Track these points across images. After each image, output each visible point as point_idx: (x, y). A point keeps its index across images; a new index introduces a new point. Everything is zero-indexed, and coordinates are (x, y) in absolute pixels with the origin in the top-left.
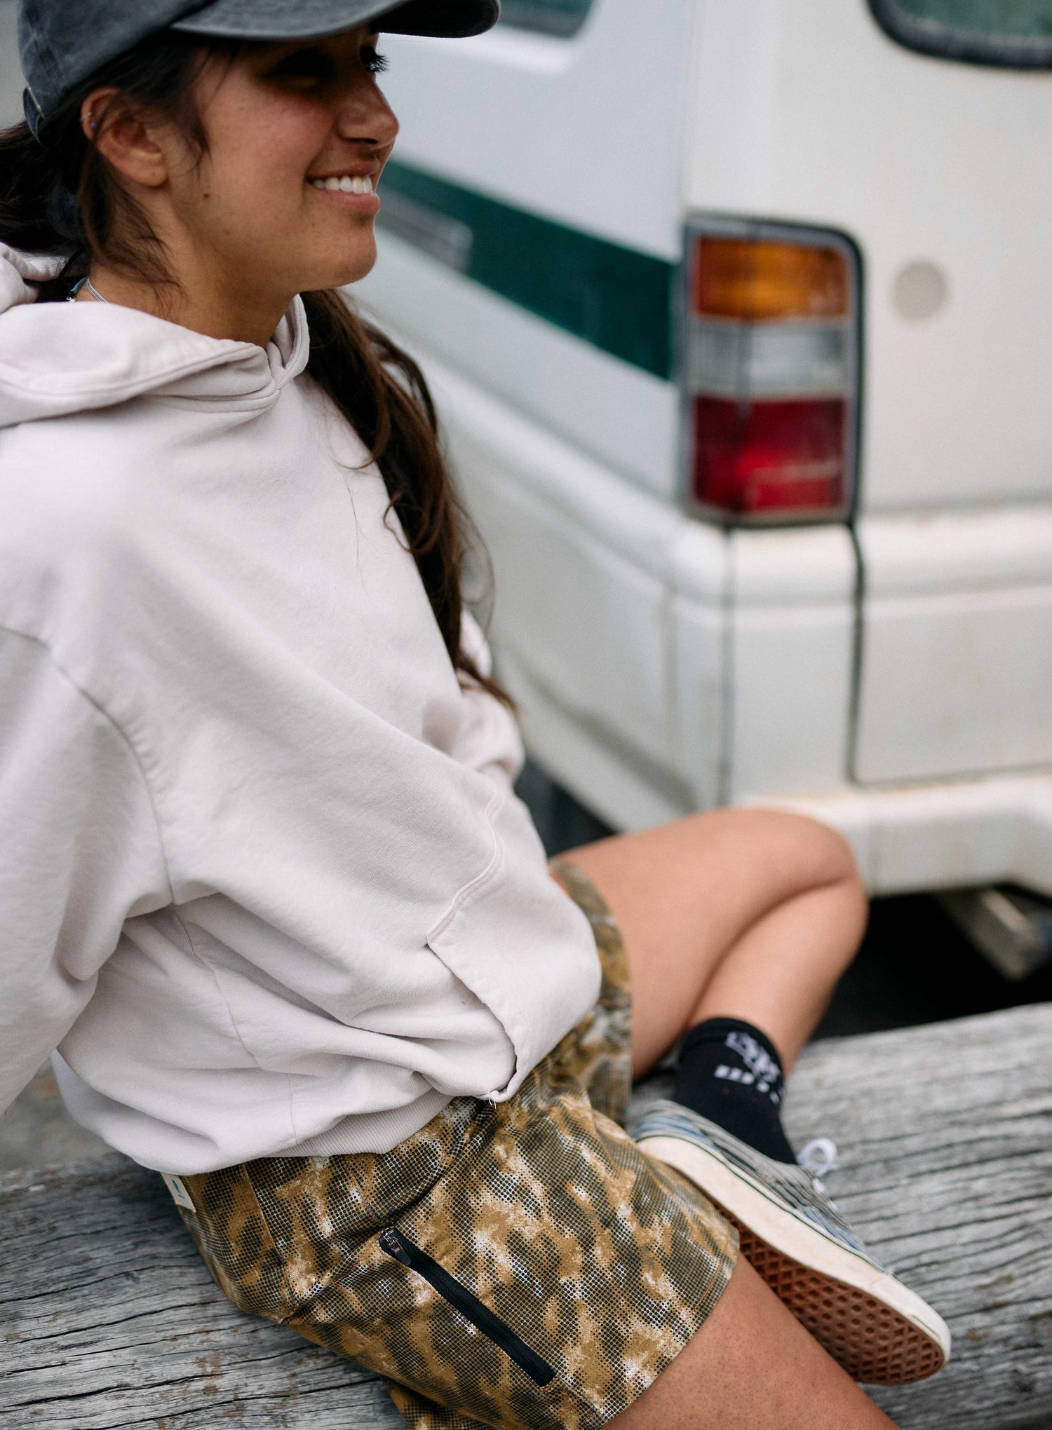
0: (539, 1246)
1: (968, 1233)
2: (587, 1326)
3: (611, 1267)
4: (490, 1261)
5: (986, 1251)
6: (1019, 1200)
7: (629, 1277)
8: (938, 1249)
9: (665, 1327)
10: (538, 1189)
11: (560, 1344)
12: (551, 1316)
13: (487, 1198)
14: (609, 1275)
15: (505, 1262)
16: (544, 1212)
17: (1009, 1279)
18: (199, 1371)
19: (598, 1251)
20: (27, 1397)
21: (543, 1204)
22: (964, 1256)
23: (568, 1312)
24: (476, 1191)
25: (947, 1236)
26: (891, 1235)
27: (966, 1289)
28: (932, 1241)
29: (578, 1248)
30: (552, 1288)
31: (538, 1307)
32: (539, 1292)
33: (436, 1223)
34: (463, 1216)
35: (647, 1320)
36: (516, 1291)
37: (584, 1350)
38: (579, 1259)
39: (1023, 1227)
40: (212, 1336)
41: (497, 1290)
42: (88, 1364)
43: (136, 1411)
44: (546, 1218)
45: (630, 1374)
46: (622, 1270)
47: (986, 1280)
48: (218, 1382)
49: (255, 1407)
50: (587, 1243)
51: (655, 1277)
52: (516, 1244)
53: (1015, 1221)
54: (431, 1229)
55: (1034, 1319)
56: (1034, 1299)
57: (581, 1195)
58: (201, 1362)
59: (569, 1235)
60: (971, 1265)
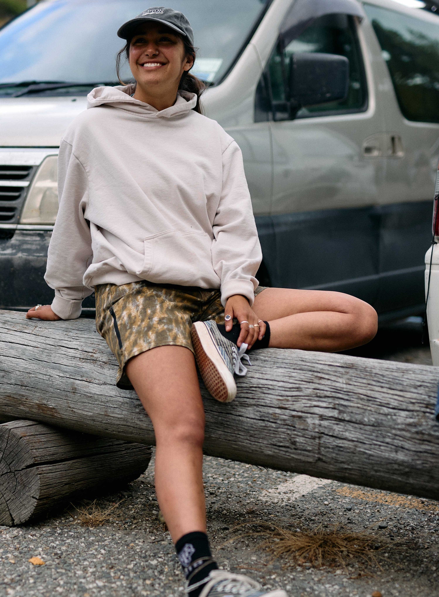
0: (133, 318)
1: (281, 384)
2: (132, 338)
3: (144, 328)
4: (123, 318)
5: (285, 391)
6: (302, 381)
7: (146, 331)
8: (271, 385)
9: (147, 344)
10: (141, 307)
11: (126, 340)
12: (127, 334)
13: (130, 305)
14: (143, 329)
15: (126, 318)
16: (139, 311)
17: (288, 401)
18: (92, 351)
19: (144, 323)
20: (60, 345)
21: (140, 310)
22: (278, 390)
23: (131, 334)
24: (129, 303)
25: (275, 383)
26: (261, 377)
27: (274, 399)
28: (271, 383)
29: (140, 321)
30: (131, 328)
31: (126, 330)
32: (128, 328)
33: (119, 307)
34: (124, 307)
35: (144, 341)
36: (124, 326)
37: (129, 343)
38: (139, 323)
39: (297, 388)
40: (99, 346)
41: (121, 324)
42: (74, 343)
43: (77, 355)
44: (139, 313)
45: (134, 351)
46: (146, 329)
47: (281, 398)
48: (94, 355)
49: (99, 363)
50: (142, 320)
51: (152, 334)
52: (129, 316)
53: (297, 386)
54: (117, 308)
55: (293, 416)
56: (294, 410)
57: (149, 311)
58: (94, 350)
59: (141, 317)
60: (279, 393)
